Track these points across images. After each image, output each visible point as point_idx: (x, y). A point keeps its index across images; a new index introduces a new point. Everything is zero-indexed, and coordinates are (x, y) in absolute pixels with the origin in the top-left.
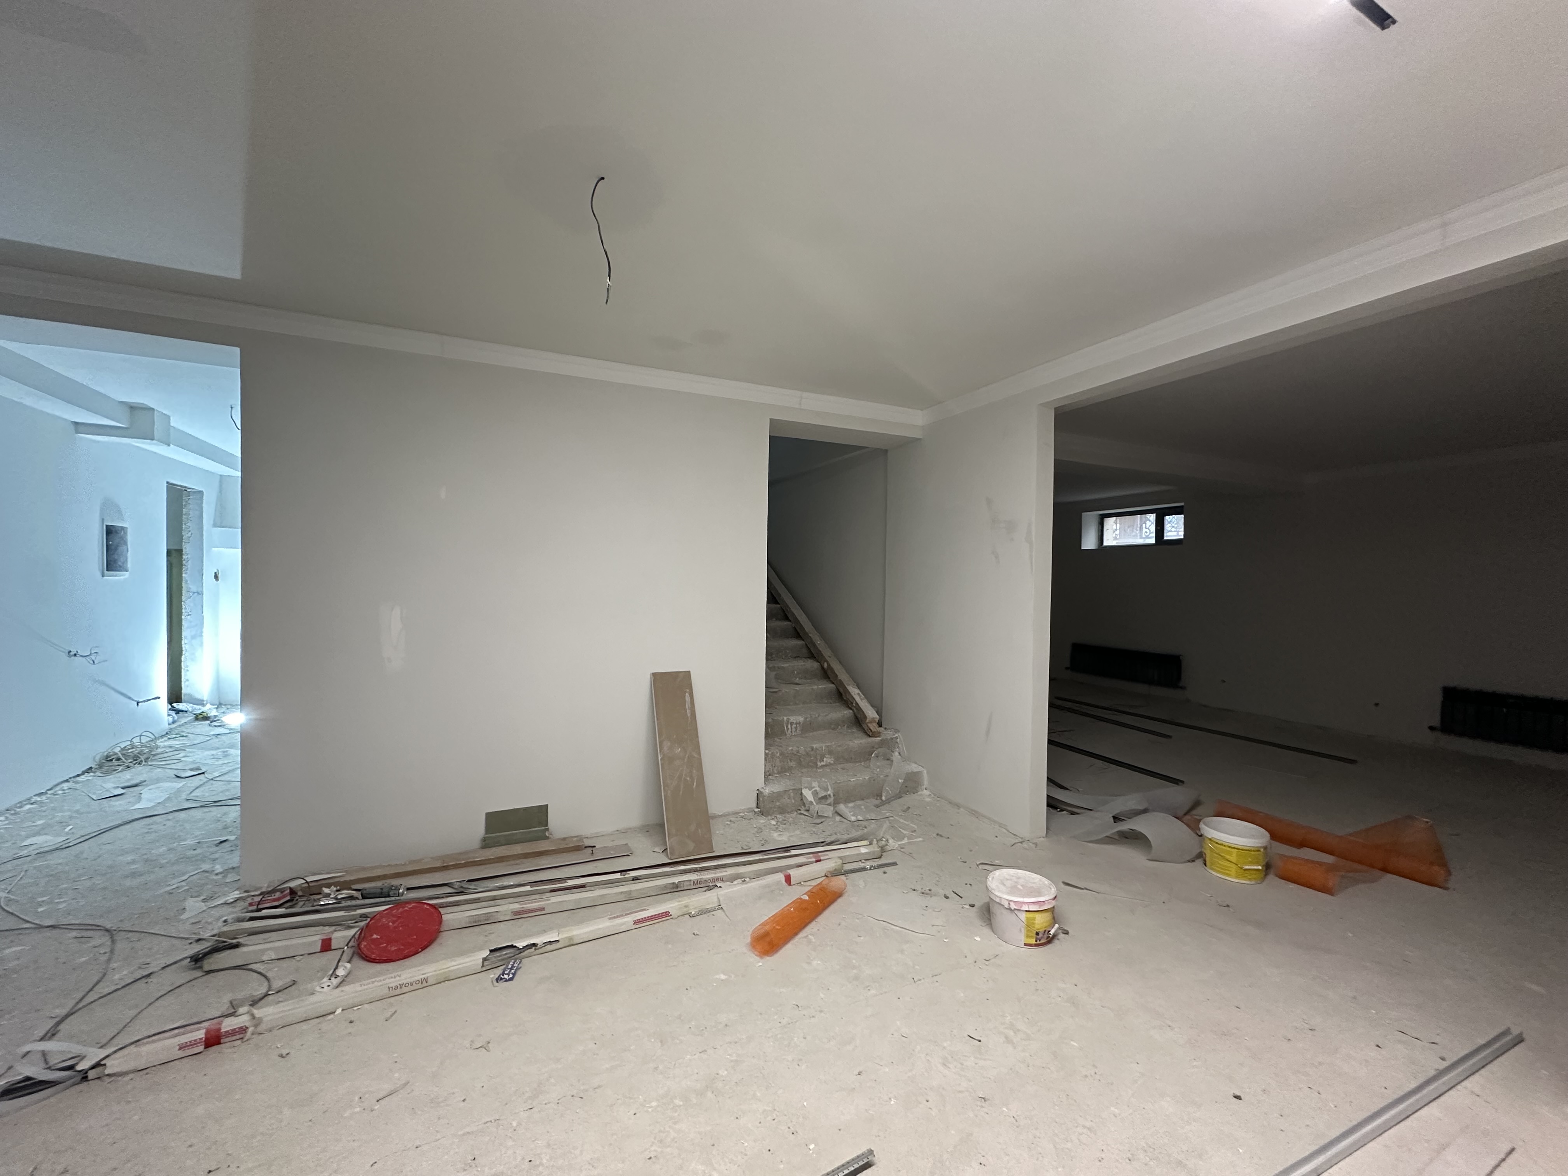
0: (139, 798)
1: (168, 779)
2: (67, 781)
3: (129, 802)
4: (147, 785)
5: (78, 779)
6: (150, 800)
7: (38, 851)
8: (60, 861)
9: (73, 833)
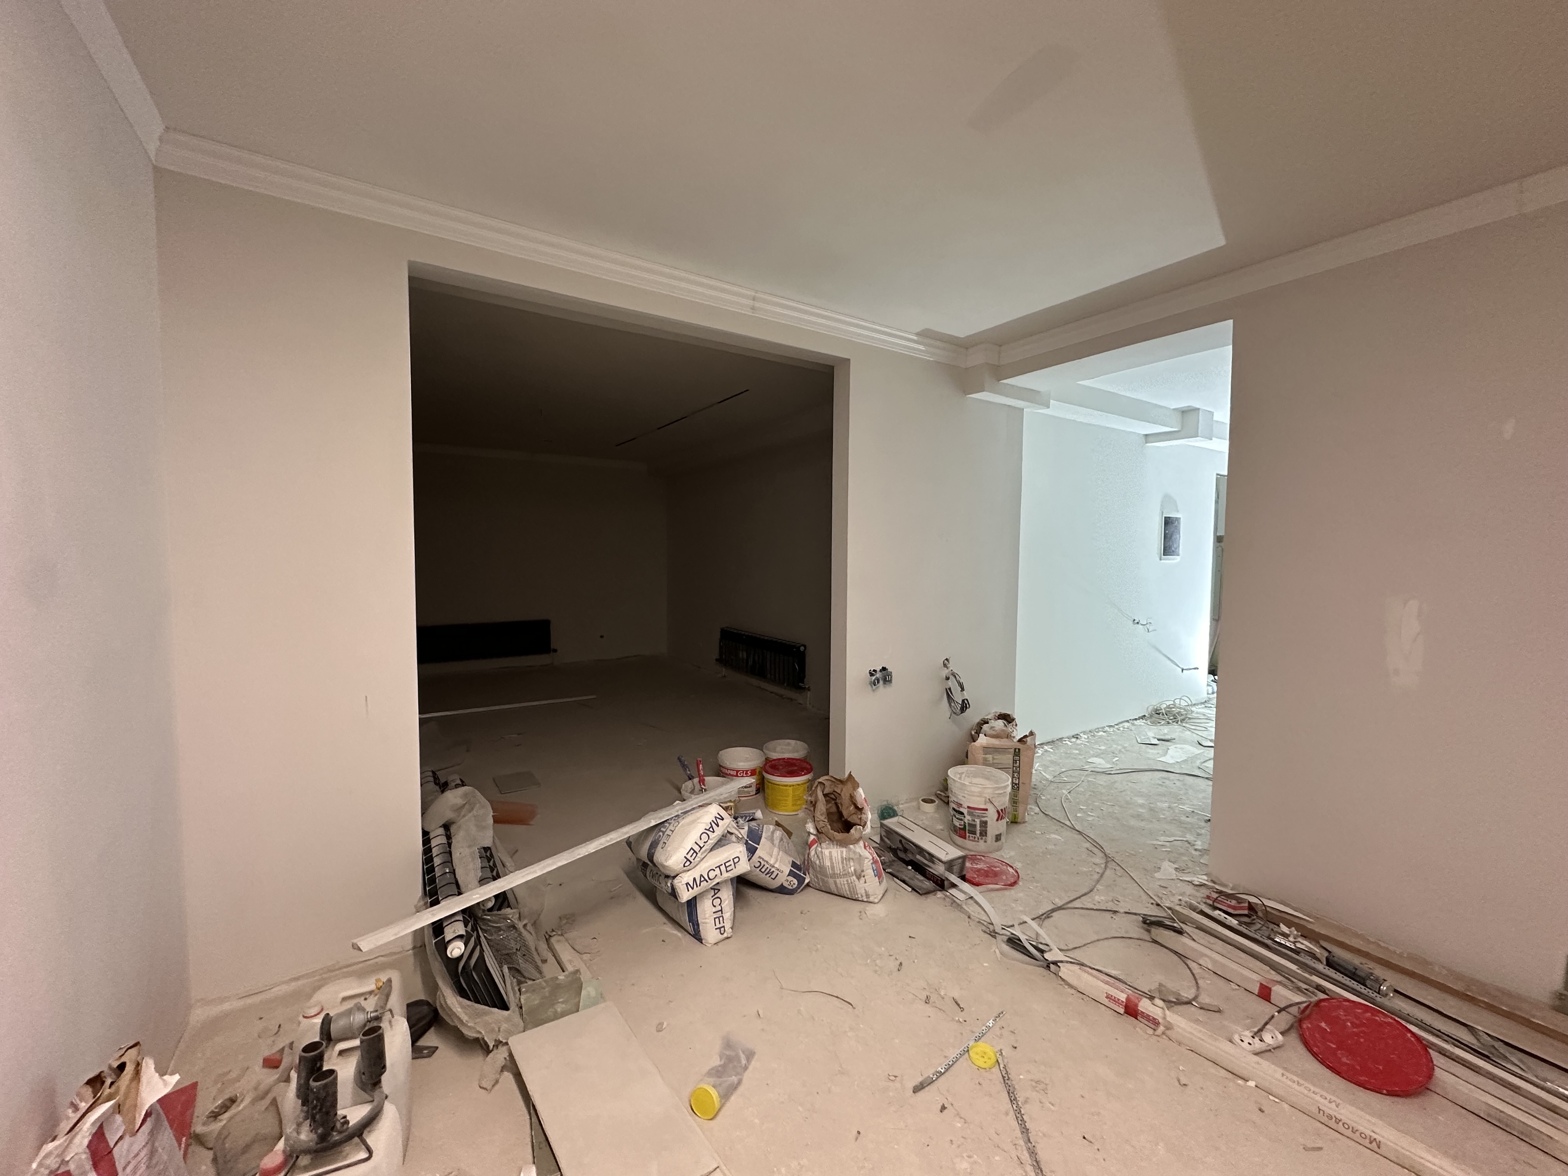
0: (1165, 753)
1: (1191, 743)
2: (1128, 721)
3: (1158, 753)
4: (1175, 743)
5: (1135, 722)
6: (1172, 757)
7: (1093, 769)
8: (1102, 783)
9: (1117, 764)
